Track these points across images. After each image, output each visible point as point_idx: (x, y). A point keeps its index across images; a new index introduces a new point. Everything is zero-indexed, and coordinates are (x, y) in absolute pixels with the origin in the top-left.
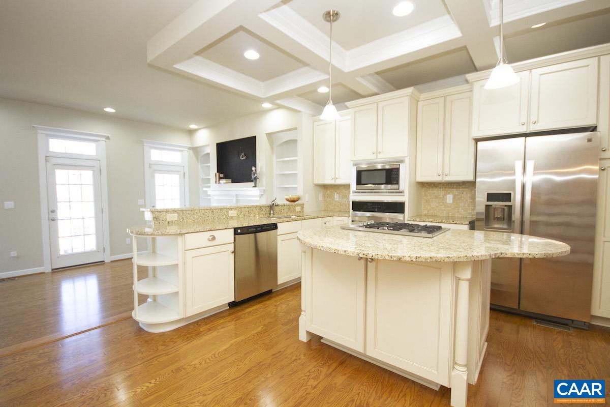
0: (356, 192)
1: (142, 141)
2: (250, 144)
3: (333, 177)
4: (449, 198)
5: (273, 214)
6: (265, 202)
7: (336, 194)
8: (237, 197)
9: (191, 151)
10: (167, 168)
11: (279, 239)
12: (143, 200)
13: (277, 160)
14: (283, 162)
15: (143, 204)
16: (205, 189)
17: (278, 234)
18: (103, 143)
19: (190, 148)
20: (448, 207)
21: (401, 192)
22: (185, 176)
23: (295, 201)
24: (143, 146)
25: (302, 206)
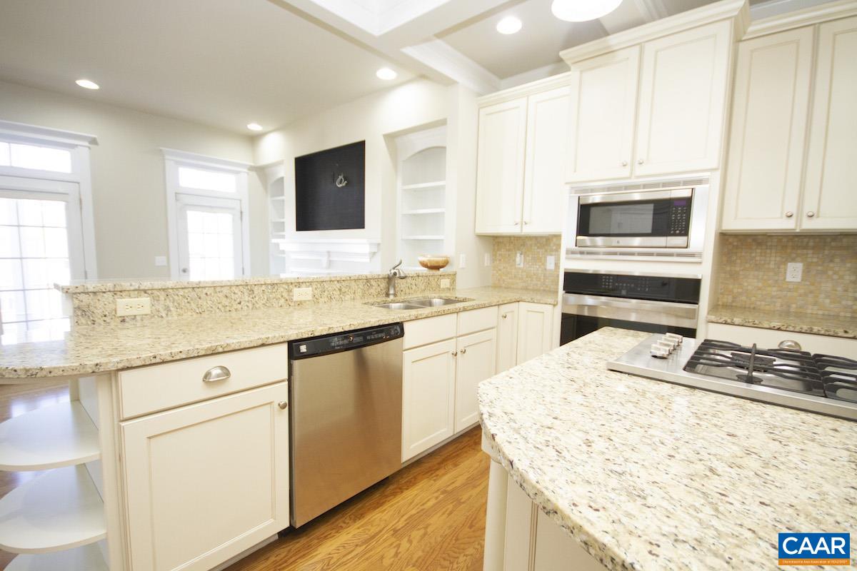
0: (573, 253)
1: (161, 150)
2: (353, 156)
3: (518, 220)
4: (794, 272)
5: (395, 295)
6: (379, 268)
7: (518, 255)
8: (329, 256)
9: (254, 174)
10: (208, 202)
11: (408, 357)
12: (164, 258)
13: (406, 187)
14: (415, 190)
15: (165, 264)
16: (274, 241)
17: (406, 346)
18: (84, 151)
19: (252, 169)
20: (790, 290)
21: (692, 255)
22: (244, 220)
23: (437, 268)
24: (164, 160)
25: (453, 276)
